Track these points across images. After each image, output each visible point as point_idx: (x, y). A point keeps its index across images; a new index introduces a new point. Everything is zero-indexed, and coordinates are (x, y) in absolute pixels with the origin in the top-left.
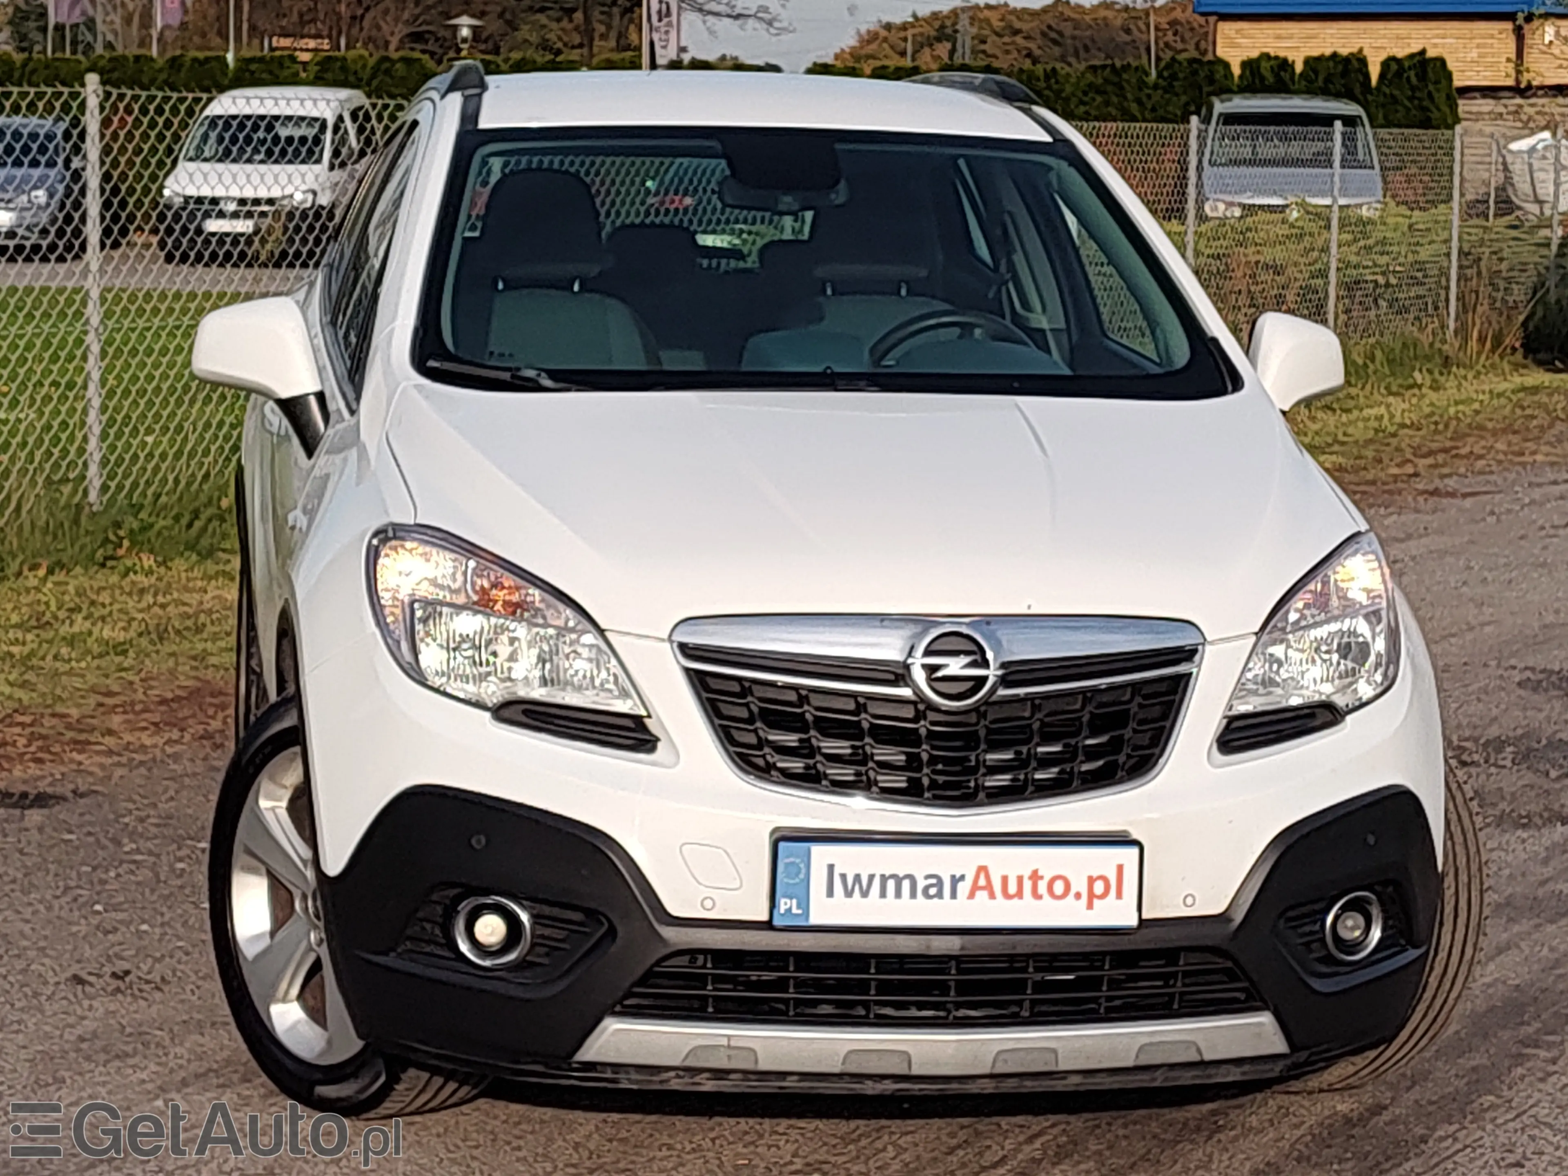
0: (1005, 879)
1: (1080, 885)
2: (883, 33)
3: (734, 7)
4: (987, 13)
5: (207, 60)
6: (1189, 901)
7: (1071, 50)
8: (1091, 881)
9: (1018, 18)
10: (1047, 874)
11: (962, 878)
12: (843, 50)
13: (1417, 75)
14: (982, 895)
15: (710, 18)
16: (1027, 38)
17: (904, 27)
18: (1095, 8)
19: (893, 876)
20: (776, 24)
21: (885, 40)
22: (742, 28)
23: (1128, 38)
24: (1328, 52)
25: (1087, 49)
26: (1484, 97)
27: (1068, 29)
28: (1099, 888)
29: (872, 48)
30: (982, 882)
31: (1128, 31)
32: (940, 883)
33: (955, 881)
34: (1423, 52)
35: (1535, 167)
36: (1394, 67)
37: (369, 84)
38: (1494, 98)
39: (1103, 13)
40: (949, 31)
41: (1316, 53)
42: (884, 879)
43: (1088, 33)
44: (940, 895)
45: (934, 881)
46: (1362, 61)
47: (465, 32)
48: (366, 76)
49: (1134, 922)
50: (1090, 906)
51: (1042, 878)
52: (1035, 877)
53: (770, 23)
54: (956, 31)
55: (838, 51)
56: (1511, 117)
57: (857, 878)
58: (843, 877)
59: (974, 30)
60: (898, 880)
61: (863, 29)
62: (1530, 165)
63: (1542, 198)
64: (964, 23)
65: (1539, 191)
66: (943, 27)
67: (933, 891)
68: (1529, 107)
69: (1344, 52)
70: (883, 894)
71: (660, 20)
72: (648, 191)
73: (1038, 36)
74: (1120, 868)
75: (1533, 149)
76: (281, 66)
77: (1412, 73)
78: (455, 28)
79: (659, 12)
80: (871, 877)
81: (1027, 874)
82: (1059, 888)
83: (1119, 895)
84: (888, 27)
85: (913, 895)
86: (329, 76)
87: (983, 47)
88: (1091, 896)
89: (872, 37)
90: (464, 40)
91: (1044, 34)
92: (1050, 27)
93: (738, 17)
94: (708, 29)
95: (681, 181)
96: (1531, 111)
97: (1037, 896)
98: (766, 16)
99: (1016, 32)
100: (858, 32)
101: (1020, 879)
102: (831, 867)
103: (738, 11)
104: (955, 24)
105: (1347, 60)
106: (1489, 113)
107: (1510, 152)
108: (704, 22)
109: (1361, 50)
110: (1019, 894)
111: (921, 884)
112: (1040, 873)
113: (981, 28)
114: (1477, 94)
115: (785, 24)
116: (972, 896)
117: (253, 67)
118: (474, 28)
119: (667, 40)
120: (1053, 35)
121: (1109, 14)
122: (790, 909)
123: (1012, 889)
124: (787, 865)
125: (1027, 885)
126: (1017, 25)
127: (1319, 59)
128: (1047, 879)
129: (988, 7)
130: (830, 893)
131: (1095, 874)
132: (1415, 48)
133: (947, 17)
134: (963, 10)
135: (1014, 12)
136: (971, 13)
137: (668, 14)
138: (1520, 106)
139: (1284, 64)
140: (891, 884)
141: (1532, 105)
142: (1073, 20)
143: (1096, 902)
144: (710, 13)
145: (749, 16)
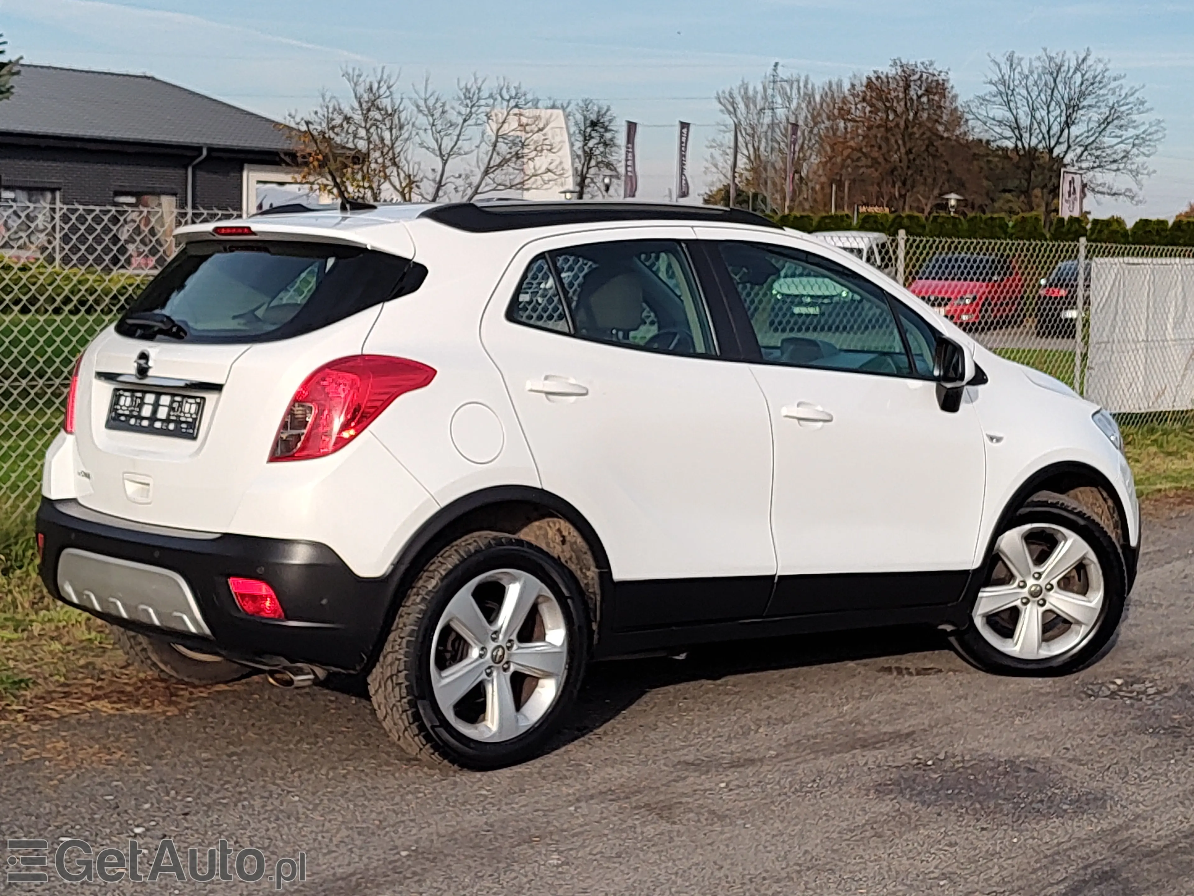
3: (1112, 189)
5: (802, 217)
12: (1181, 214)
15: (1099, 196)
20: (1136, 199)
22: (1117, 200)
37: (889, 230)
47: (953, 203)
48: (887, 226)
53: (1132, 198)
72: (1040, 286)
76: (842, 220)
78: (948, 200)
79: (1069, 192)
86: (867, 226)
90: (952, 207)
93: (1114, 194)
94: (1098, 201)
95: (1059, 280)
98: (1131, 194)
103: (1113, 191)
108: (1095, 197)
117: (827, 221)
118: (958, 200)
144: (1098, 192)
145: (1120, 194)
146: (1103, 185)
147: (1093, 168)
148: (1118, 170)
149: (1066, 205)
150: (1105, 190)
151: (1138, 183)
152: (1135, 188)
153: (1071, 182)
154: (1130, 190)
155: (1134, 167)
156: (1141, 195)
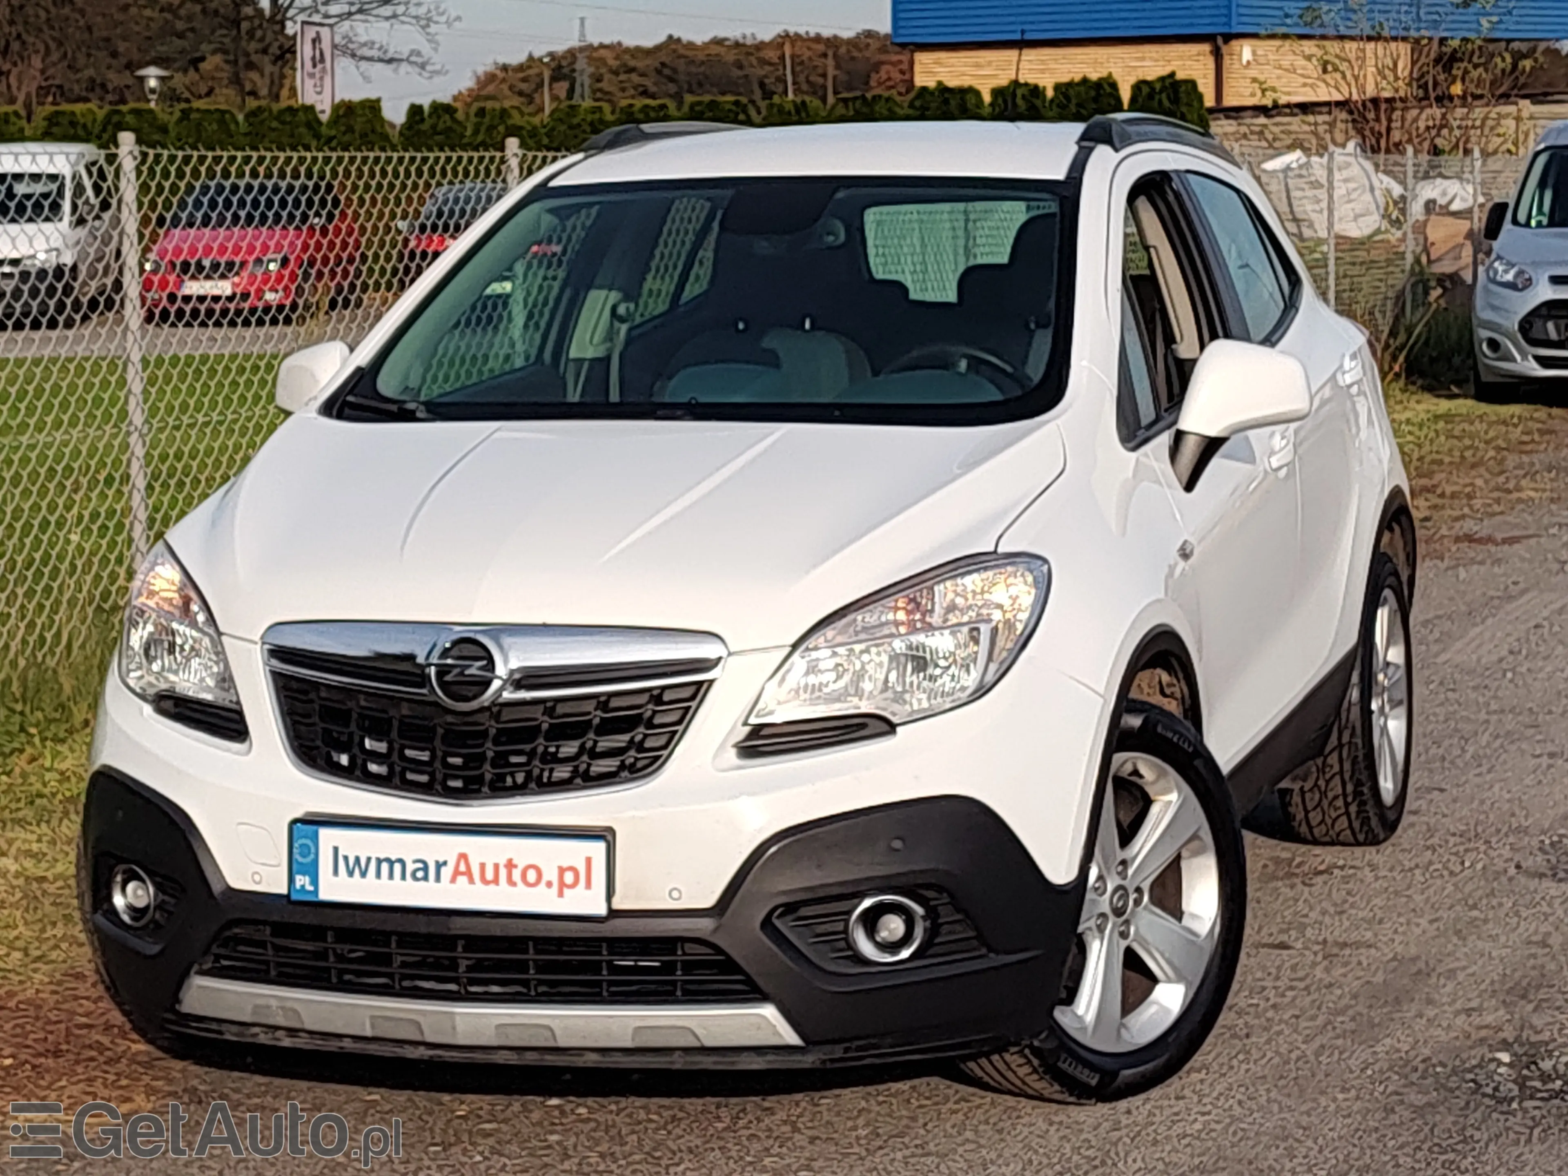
0: (483, 866)
1: (550, 874)
2: (501, 75)
3: (386, 52)
4: (603, 52)
6: (675, 894)
7: (686, 87)
8: (562, 871)
9: (633, 56)
10: (521, 864)
11: (445, 863)
12: (460, 93)
13: (1169, 98)
14: (462, 880)
15: (364, 64)
16: (642, 75)
17: (521, 68)
18: (706, 45)
19: (388, 860)
20: (429, 68)
21: (504, 80)
22: (396, 71)
23: (740, 73)
24: (1078, 78)
25: (700, 85)
26: (1227, 117)
27: (681, 65)
28: (569, 878)
29: (490, 89)
30: (462, 868)
31: (741, 67)
32: (426, 869)
33: (439, 866)
34: (1172, 75)
35: (1291, 186)
36: (1145, 90)
37: (100, 137)
38: (1236, 118)
39: (716, 50)
40: (566, 71)
41: (1065, 79)
42: (379, 861)
43: (702, 69)
44: (426, 878)
45: (420, 865)
46: (1114, 86)
47: (153, 83)
49: (602, 911)
50: (561, 894)
51: (516, 866)
52: (510, 865)
53: (423, 66)
54: (574, 71)
55: (456, 92)
56: (1256, 137)
57: (357, 860)
58: (346, 858)
59: (592, 70)
60: (391, 863)
61: (481, 70)
62: (1286, 185)
63: (1299, 216)
64: (581, 64)
65: (1296, 209)
66: (560, 67)
67: (420, 874)
68: (1273, 126)
69: (1094, 76)
70: (378, 875)
71: (314, 66)
73: (654, 74)
74: (589, 861)
75: (1288, 168)
77: (1164, 96)
78: (142, 79)
79: (313, 58)
80: (369, 859)
81: (502, 862)
82: (532, 876)
83: (588, 885)
84: (505, 68)
85: (403, 877)
87: (599, 85)
88: (562, 885)
89: (490, 78)
90: (153, 91)
91: (659, 72)
92: (663, 64)
93: (390, 61)
94: (362, 74)
96: (1276, 130)
97: (511, 882)
98: (419, 60)
99: (632, 70)
100: (475, 72)
101: (496, 867)
102: (336, 849)
103: (389, 55)
104: (573, 63)
105: (1099, 85)
106: (1233, 134)
107: (1265, 171)
108: (358, 68)
109: (1110, 74)
110: (496, 881)
111: (410, 867)
112: (515, 862)
113: (597, 68)
114: (1221, 116)
115: (438, 67)
116: (453, 880)
118: (161, 79)
119: (322, 86)
120: (666, 71)
121: (721, 50)
122: (303, 886)
123: (490, 875)
124: (301, 846)
125: (503, 872)
126: (632, 63)
127: (1070, 84)
128: (521, 867)
129: (602, 46)
130: (336, 872)
131: (565, 865)
132: (1164, 72)
133: (564, 57)
134: (582, 49)
135: (627, 50)
136: (587, 53)
137: (322, 60)
138: (1265, 126)
139: (1036, 91)
140: (385, 867)
141: (1276, 124)
142: (686, 57)
143: (566, 891)
144: (363, 58)
145: (401, 60)
146: (370, 44)
147: (350, 14)
148: (395, 16)
149: (309, 83)
150: (374, 53)
151: (432, 40)
152: (426, 49)
153: (317, 40)
154: (419, 54)
155: (422, 11)
156: (437, 60)
